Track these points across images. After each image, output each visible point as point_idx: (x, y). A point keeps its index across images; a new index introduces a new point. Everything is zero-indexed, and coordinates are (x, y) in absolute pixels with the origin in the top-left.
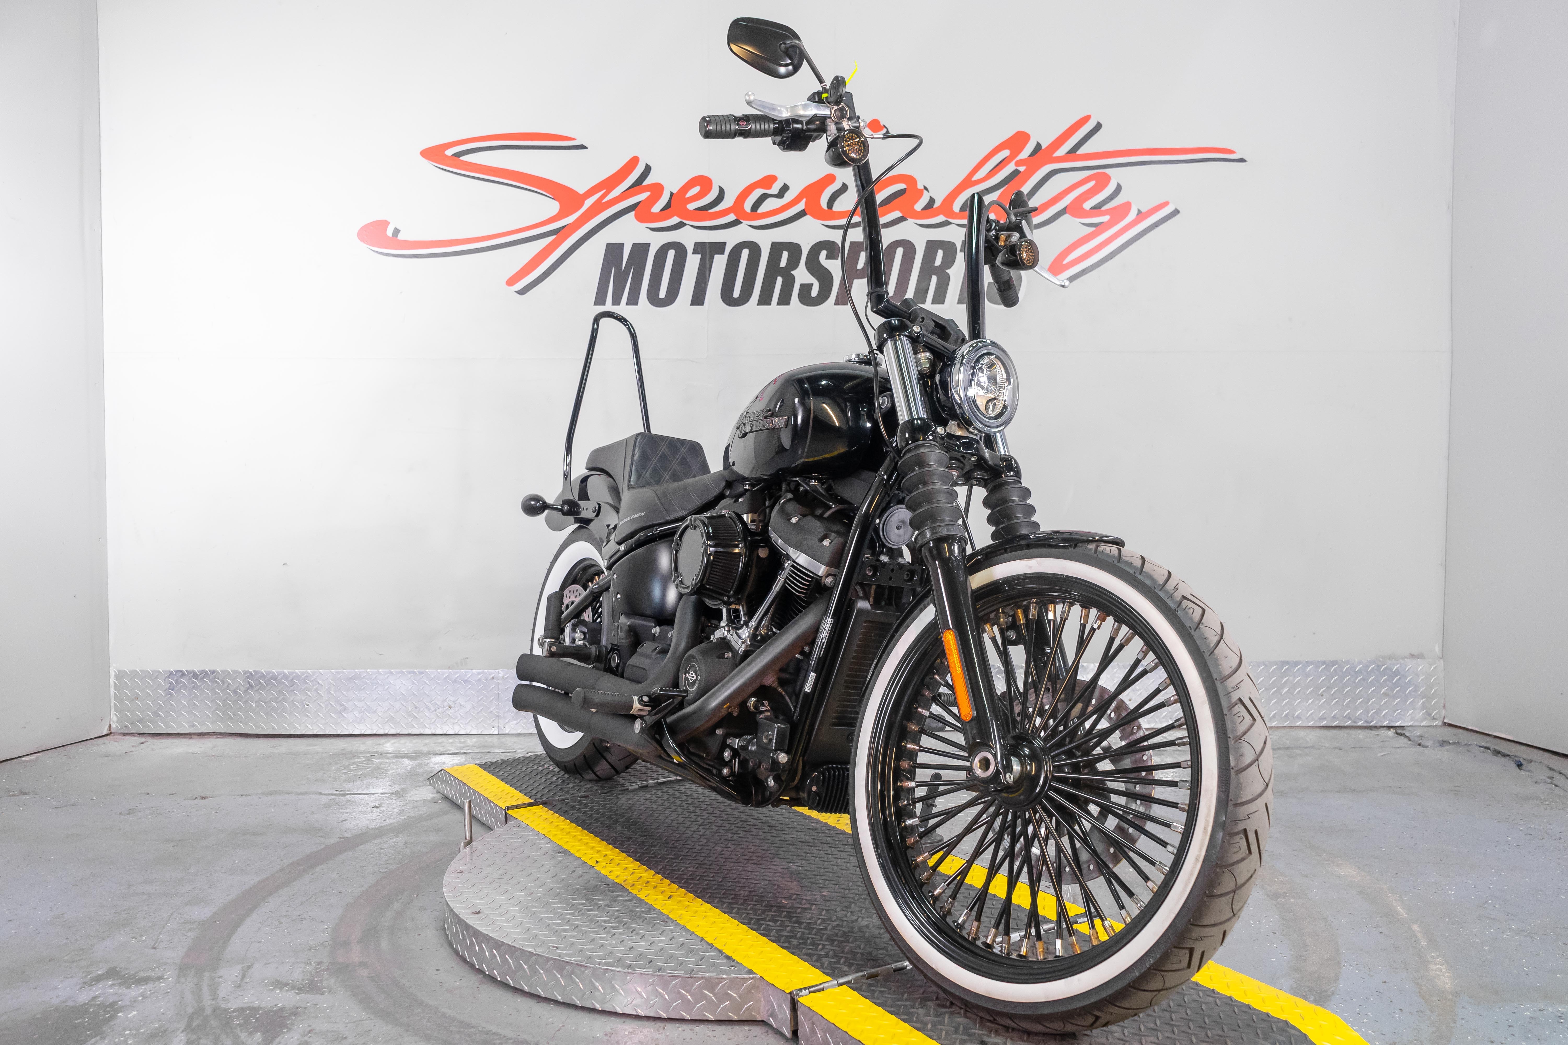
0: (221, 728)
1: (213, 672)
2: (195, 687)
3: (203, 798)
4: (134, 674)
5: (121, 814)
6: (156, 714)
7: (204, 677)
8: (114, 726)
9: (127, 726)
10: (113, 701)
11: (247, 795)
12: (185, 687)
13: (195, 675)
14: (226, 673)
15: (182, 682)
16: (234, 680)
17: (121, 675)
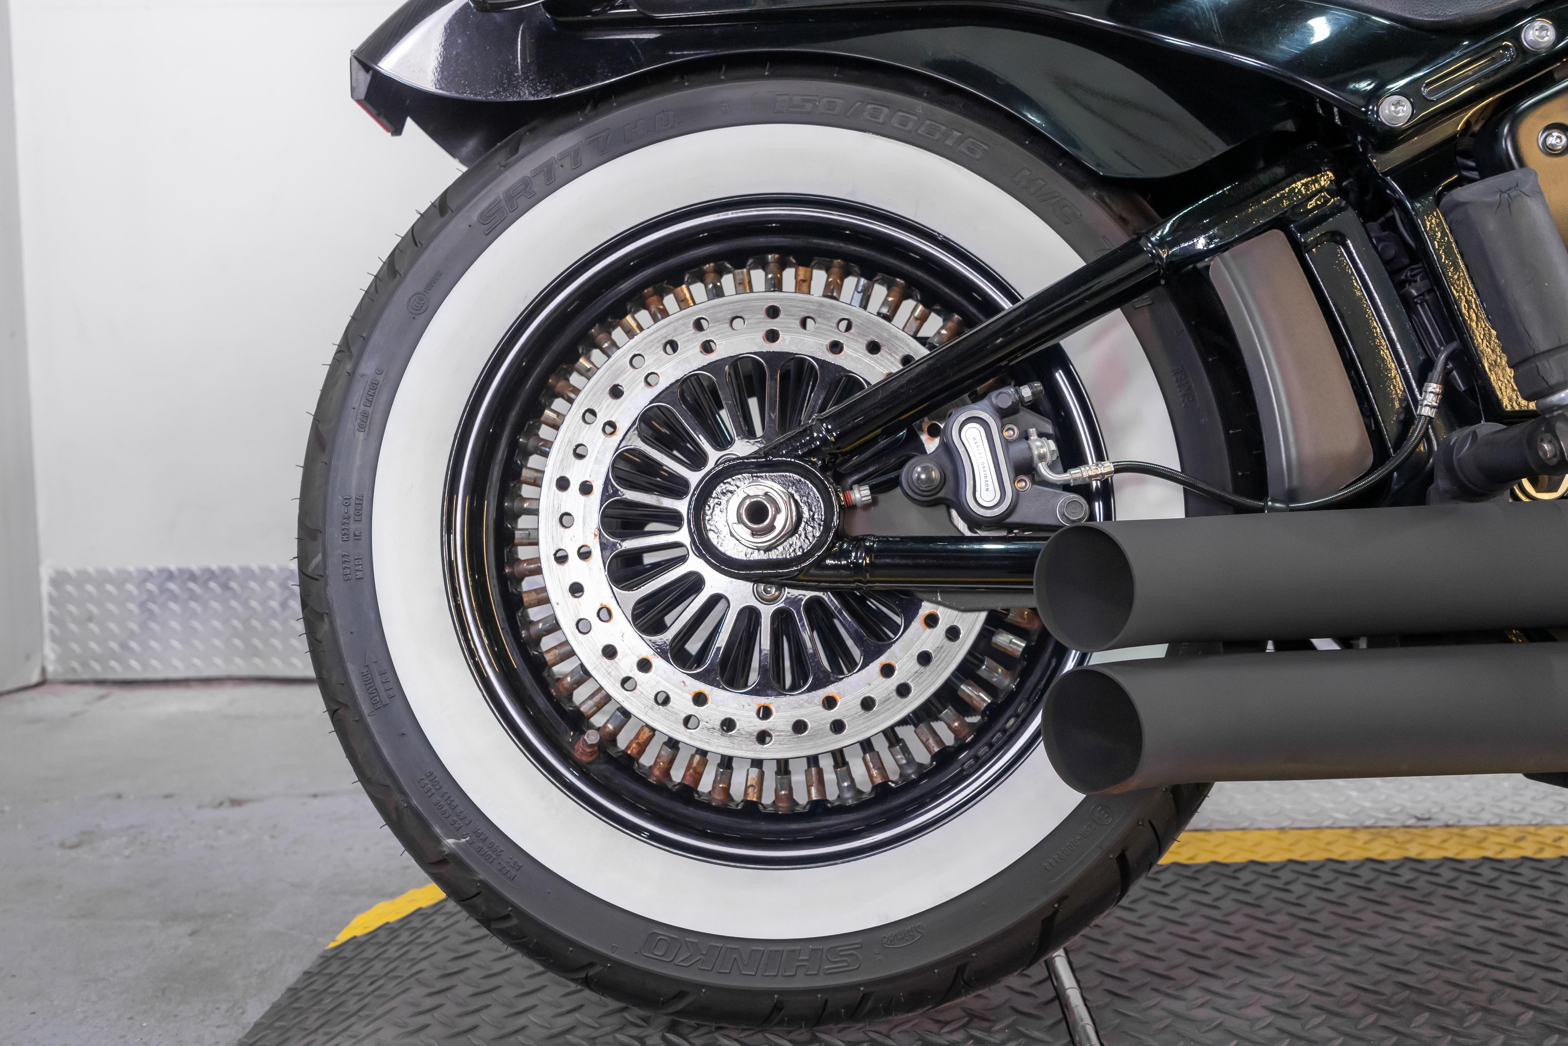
0: (241, 668)
1: (226, 571)
2: (193, 596)
3: (236, 803)
4: (83, 578)
5: (62, 845)
6: (124, 646)
7: (209, 579)
8: (50, 668)
9: (74, 670)
10: (48, 626)
11: (324, 795)
12: (174, 598)
13: (193, 577)
14: (248, 573)
15: (169, 590)
16: (262, 583)
17: (59, 580)
